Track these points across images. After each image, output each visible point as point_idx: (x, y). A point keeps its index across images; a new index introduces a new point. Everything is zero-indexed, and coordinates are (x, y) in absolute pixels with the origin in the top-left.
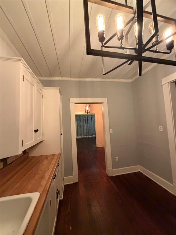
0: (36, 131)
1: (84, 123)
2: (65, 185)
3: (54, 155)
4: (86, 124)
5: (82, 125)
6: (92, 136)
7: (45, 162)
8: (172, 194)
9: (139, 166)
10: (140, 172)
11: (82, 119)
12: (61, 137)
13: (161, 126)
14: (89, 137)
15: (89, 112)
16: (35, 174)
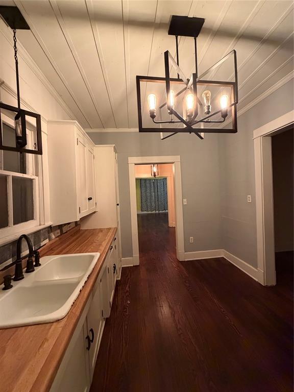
0: (90, 199)
1: (152, 190)
2: (122, 268)
3: (110, 229)
4: (154, 192)
5: (148, 194)
6: (164, 211)
7: (100, 234)
8: (255, 281)
9: (223, 250)
10: (223, 258)
11: (148, 185)
12: (117, 208)
13: (250, 196)
14: (159, 213)
15: (157, 174)
16: (92, 243)
